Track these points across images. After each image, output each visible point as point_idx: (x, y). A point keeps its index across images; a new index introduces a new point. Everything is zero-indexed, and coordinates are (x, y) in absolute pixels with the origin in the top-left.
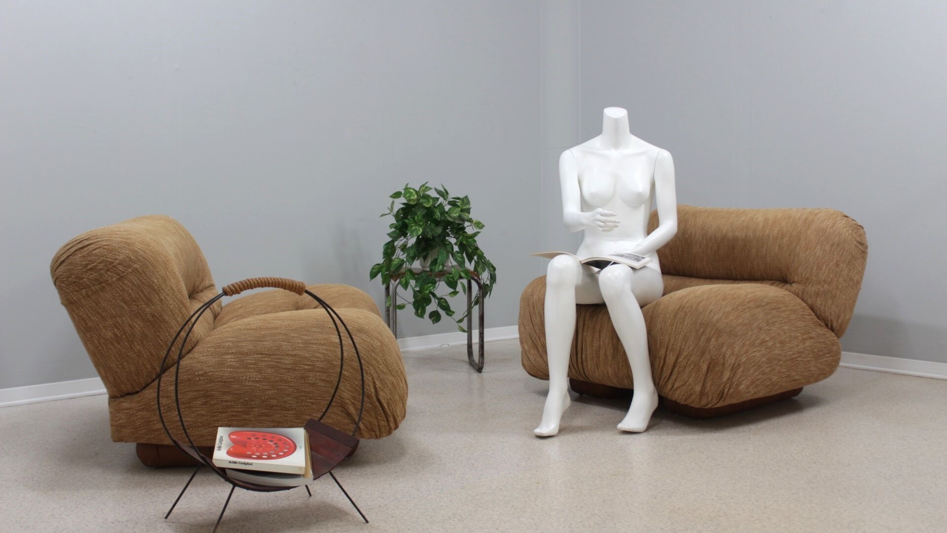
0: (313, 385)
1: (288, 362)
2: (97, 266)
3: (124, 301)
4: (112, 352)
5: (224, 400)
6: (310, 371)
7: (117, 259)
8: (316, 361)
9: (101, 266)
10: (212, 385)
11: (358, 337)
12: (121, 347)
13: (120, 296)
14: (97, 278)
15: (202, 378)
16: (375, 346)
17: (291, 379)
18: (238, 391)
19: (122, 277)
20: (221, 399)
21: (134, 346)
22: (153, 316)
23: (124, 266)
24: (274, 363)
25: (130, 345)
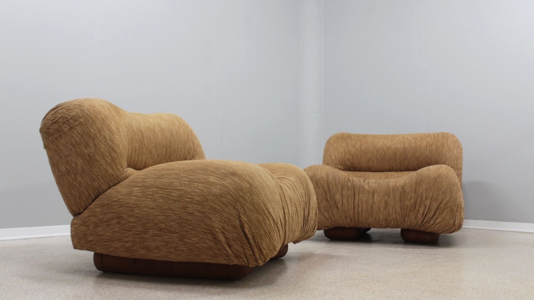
0: (191, 214)
1: (175, 195)
2: (58, 120)
3: (72, 144)
4: (66, 182)
5: (130, 221)
6: (190, 203)
7: (70, 115)
8: (195, 195)
9: (60, 120)
10: (122, 209)
11: (230, 179)
12: (70, 178)
13: (70, 141)
14: (58, 128)
15: (116, 203)
16: (244, 187)
17: (176, 208)
18: (138, 214)
19: (72, 128)
20: (128, 220)
21: (77, 178)
22: (89, 156)
23: (74, 121)
24: (165, 196)
25: (75, 177)
